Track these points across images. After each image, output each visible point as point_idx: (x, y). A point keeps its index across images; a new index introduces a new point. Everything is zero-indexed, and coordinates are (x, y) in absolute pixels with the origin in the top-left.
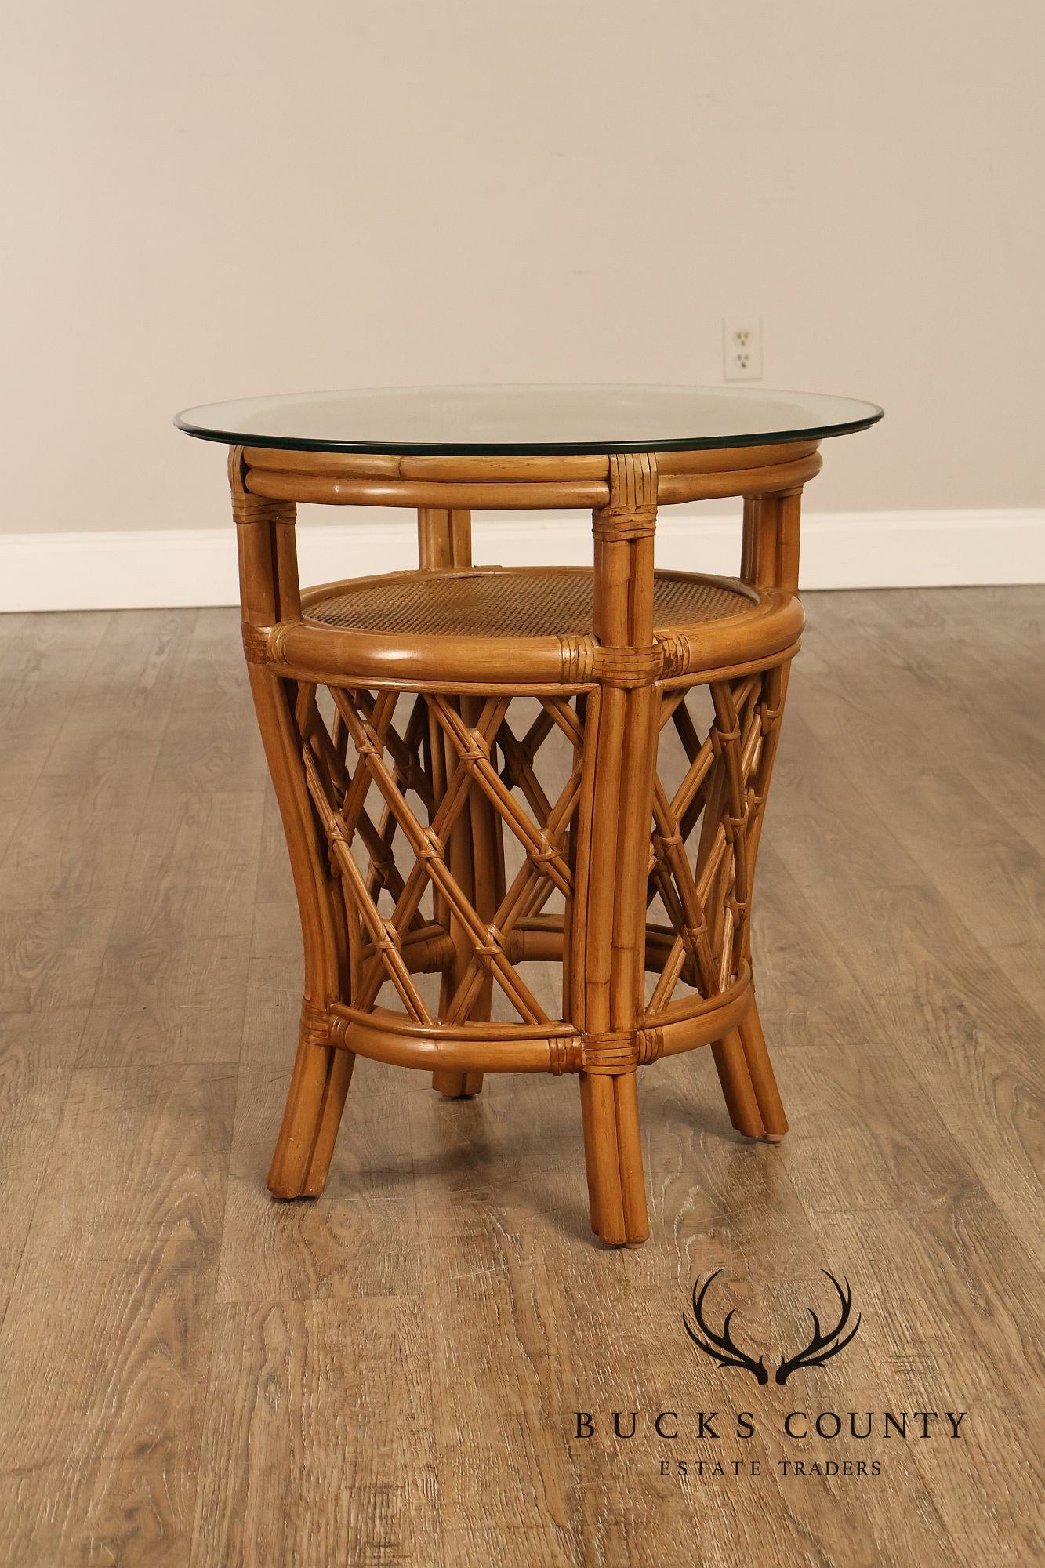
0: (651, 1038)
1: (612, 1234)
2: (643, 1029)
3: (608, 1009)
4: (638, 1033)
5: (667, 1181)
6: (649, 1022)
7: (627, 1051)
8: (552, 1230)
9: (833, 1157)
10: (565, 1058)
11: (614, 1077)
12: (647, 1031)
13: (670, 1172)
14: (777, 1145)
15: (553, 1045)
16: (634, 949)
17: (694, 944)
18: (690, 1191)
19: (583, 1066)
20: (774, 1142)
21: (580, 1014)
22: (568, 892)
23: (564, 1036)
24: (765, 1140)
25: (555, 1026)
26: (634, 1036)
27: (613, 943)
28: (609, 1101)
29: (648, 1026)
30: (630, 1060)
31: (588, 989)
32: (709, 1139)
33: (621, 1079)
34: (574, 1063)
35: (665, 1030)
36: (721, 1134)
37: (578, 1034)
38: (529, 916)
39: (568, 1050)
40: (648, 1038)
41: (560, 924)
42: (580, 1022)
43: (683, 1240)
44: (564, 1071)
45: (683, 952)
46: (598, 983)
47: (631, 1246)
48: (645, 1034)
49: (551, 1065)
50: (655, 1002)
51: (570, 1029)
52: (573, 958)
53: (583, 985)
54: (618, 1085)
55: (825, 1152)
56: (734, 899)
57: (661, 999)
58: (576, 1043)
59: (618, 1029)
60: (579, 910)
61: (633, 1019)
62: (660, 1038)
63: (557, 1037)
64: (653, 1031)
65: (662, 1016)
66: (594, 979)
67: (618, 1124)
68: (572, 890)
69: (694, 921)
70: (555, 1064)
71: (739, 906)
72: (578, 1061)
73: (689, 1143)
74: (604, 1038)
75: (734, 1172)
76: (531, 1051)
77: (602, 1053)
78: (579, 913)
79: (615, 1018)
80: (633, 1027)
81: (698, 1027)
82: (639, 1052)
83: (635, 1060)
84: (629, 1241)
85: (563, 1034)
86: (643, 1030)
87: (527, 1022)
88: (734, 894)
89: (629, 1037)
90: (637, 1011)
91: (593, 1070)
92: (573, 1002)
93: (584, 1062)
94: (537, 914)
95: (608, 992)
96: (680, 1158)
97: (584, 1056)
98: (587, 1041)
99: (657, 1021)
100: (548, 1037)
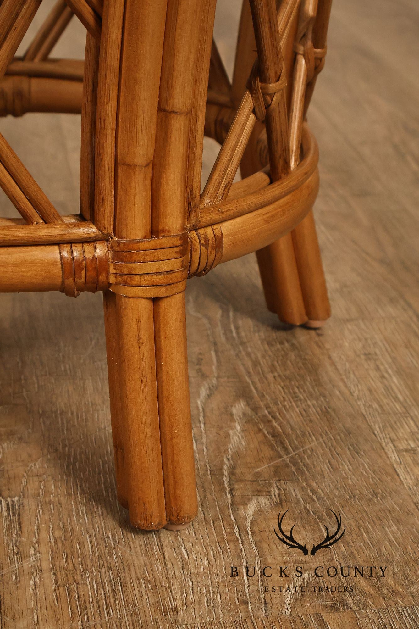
0: (207, 240)
1: (149, 518)
2: (196, 228)
3: (149, 203)
4: (189, 235)
5: (203, 392)
6: (206, 218)
7: (175, 264)
8: (63, 489)
9: (387, 350)
10: (83, 273)
11: (155, 301)
12: (202, 231)
13: (204, 376)
14: (319, 332)
15: (65, 254)
16: (191, 113)
17: (268, 106)
18: (234, 411)
19: (110, 285)
20: (315, 329)
21: (107, 209)
22: (91, 19)
23: (83, 241)
24: (305, 327)
25: (69, 226)
26: (184, 239)
27: (159, 103)
28: (146, 335)
29: (203, 225)
30: (177, 276)
31: (120, 175)
32: (240, 323)
33: (164, 304)
34: (98, 281)
35: (225, 228)
36: (253, 314)
37: (105, 238)
38: (37, 60)
39: (88, 261)
40: (203, 242)
41: (80, 72)
42: (107, 223)
43: (241, 512)
44: (81, 290)
45: (252, 117)
46: (135, 166)
47: (173, 527)
48: (199, 236)
49: (63, 283)
50: (212, 188)
51: (92, 230)
52: (98, 126)
53: (113, 166)
54: (161, 310)
55: (375, 344)
56: (309, 43)
57: (220, 183)
58: (100, 251)
59: (163, 231)
60: (109, 51)
61: (184, 217)
62: (219, 240)
63: (71, 242)
64: (209, 230)
65: (223, 209)
66: (128, 160)
67: (158, 366)
68: (99, 18)
69: (272, 74)
70: (70, 281)
71: (315, 53)
72: (102, 278)
73: (219, 330)
74: (142, 246)
75: (279, 376)
76: (33, 263)
77: (138, 267)
78: (109, 55)
79: (158, 216)
80: (184, 228)
81: (267, 222)
82: (191, 262)
83: (185, 274)
84: (171, 522)
85: (80, 239)
86: (196, 230)
87: (26, 220)
88: (310, 35)
89: (179, 243)
90: (189, 204)
91: (124, 291)
92: (97, 192)
93: (112, 280)
94: (45, 58)
95: (149, 176)
96: (213, 353)
97: (112, 270)
98: (117, 248)
99: (215, 217)
100: (59, 243)
